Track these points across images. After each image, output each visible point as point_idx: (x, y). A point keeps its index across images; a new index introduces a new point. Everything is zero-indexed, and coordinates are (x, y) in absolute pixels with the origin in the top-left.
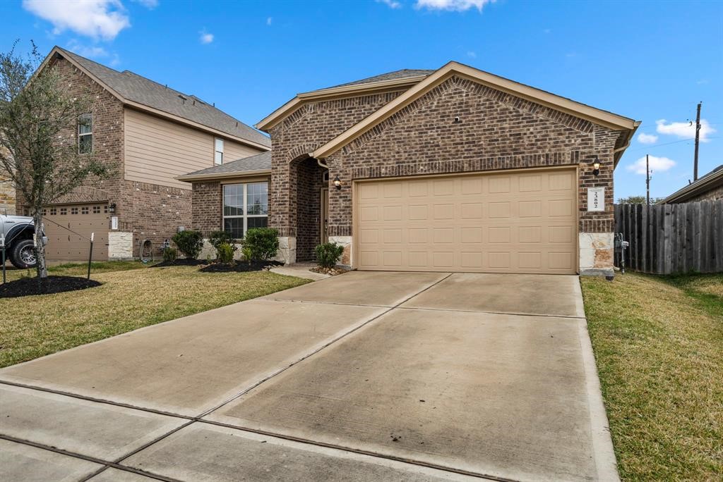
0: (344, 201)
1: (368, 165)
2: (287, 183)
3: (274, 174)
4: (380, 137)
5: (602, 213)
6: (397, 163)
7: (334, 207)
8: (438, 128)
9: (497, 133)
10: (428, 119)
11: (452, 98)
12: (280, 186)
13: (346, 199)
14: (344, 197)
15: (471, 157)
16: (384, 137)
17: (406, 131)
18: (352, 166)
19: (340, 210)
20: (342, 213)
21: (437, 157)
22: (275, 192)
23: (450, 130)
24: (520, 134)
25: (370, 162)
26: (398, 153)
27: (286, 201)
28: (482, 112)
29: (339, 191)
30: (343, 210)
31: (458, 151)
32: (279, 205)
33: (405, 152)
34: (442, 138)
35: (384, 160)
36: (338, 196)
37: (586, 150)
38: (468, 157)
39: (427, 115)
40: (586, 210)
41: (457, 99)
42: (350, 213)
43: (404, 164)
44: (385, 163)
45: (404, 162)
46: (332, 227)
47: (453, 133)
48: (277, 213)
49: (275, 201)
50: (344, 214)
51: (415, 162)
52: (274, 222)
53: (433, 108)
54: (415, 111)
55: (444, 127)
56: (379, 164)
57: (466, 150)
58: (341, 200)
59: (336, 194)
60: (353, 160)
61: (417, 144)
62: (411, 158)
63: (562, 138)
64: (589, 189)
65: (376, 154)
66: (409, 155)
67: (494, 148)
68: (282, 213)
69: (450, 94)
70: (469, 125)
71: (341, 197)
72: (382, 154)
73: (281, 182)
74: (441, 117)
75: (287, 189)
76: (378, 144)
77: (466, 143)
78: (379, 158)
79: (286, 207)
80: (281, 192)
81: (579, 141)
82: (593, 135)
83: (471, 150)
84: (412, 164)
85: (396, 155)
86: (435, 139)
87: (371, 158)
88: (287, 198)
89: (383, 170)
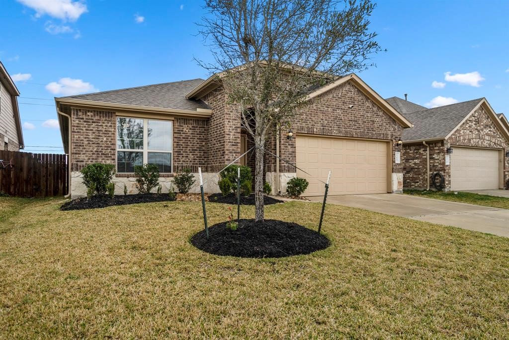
0: (292, 147)
1: (306, 125)
2: (238, 127)
3: (227, 119)
4: (312, 107)
5: (400, 164)
6: (322, 126)
7: (285, 151)
8: (342, 109)
9: (365, 118)
10: (337, 103)
11: (348, 93)
12: (233, 130)
13: (293, 146)
14: (291, 145)
15: (356, 129)
16: (315, 108)
17: (326, 107)
18: (296, 124)
19: (289, 154)
20: (290, 156)
21: (341, 127)
22: (228, 134)
23: (346, 112)
24: (373, 121)
25: (307, 123)
26: (322, 120)
27: (238, 143)
28: (359, 105)
29: (288, 140)
30: (291, 154)
31: (350, 125)
32: (233, 145)
33: (326, 120)
34: (343, 116)
35: (315, 123)
36: (287, 144)
37: (395, 134)
38: (355, 129)
39: (337, 100)
40: (395, 162)
41: (349, 95)
42: (295, 157)
43: (326, 128)
44: (316, 125)
45: (326, 126)
46: (284, 166)
47: (348, 114)
48: (230, 153)
49: (229, 142)
50: (291, 157)
51: (331, 127)
52: (227, 160)
53: (339, 96)
54: (330, 96)
55: (344, 109)
56: (313, 125)
57: (354, 125)
58: (289, 147)
59: (286, 142)
60: (297, 119)
61: (332, 116)
62: (329, 125)
63: (387, 126)
64: (396, 152)
65: (310, 118)
66: (328, 122)
67: (364, 126)
68: (235, 153)
69: (347, 91)
70: (354, 111)
71: (289, 145)
72: (314, 119)
73: (234, 126)
74: (343, 103)
75: (239, 133)
76: (312, 112)
77: (354, 121)
78: (312, 121)
79: (238, 148)
80: (234, 135)
81: (392, 129)
82: (396, 127)
83: (355, 125)
84: (330, 129)
85: (322, 121)
86: (340, 115)
87: (308, 120)
88: (239, 140)
89: (315, 130)
